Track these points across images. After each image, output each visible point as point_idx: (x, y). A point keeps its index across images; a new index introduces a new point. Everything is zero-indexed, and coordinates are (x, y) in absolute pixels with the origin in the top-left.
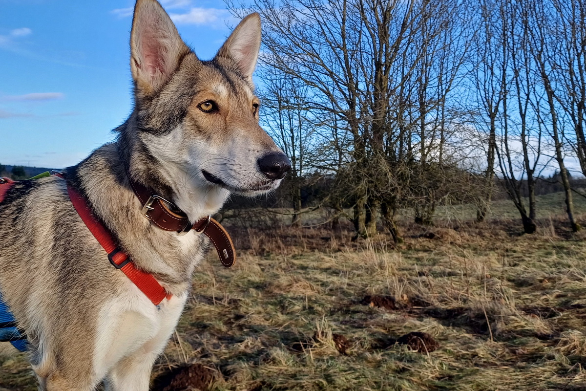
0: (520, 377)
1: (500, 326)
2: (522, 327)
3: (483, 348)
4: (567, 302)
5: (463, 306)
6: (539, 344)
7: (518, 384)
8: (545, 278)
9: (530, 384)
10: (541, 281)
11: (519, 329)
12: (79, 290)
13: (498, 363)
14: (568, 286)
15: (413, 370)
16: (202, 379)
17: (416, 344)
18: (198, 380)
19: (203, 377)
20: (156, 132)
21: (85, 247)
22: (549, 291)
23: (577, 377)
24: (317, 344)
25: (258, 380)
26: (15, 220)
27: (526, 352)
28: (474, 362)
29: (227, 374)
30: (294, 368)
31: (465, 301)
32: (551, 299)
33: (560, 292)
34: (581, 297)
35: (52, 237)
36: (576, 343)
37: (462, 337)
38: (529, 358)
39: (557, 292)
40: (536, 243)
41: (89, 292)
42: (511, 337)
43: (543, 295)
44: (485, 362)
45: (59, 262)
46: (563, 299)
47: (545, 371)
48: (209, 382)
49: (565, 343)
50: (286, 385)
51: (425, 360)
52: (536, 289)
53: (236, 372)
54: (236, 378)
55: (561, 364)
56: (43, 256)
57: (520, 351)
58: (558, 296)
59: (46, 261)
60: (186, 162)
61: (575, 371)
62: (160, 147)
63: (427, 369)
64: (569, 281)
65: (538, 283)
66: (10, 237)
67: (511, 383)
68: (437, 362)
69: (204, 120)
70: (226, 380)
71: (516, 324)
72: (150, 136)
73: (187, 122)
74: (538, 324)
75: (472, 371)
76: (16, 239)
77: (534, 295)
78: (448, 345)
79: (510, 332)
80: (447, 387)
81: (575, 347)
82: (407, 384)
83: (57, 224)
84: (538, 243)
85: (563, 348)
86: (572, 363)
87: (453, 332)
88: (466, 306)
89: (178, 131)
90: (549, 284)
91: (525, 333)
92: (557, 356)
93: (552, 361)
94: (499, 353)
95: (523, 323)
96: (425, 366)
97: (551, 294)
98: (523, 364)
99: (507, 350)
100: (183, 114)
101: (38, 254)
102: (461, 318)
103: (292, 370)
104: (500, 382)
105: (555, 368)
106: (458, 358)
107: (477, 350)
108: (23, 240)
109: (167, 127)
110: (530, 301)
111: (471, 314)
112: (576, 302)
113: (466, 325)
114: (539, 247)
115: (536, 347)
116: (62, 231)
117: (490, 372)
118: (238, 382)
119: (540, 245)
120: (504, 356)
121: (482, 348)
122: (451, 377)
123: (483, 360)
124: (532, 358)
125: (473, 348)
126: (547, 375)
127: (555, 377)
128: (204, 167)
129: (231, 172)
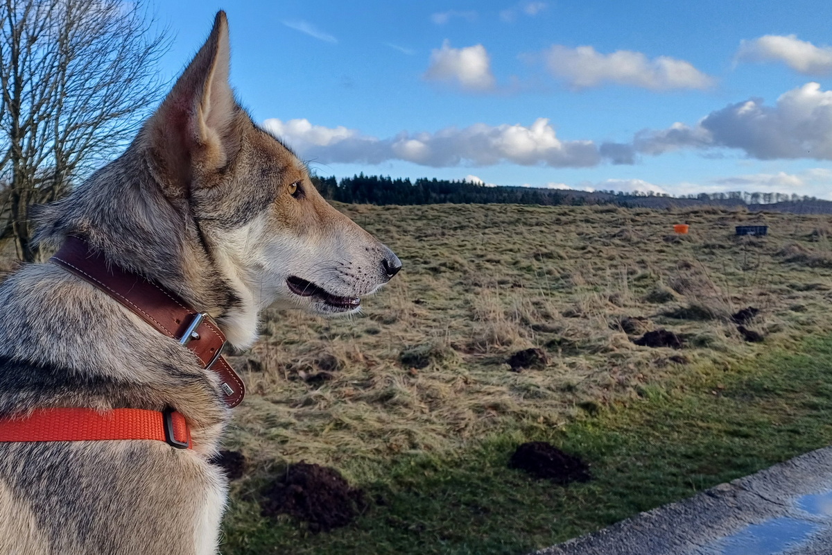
69: (296, 207)
89: (257, 224)
100: (270, 198)
109: (242, 215)
128: (293, 273)
129: (348, 278)
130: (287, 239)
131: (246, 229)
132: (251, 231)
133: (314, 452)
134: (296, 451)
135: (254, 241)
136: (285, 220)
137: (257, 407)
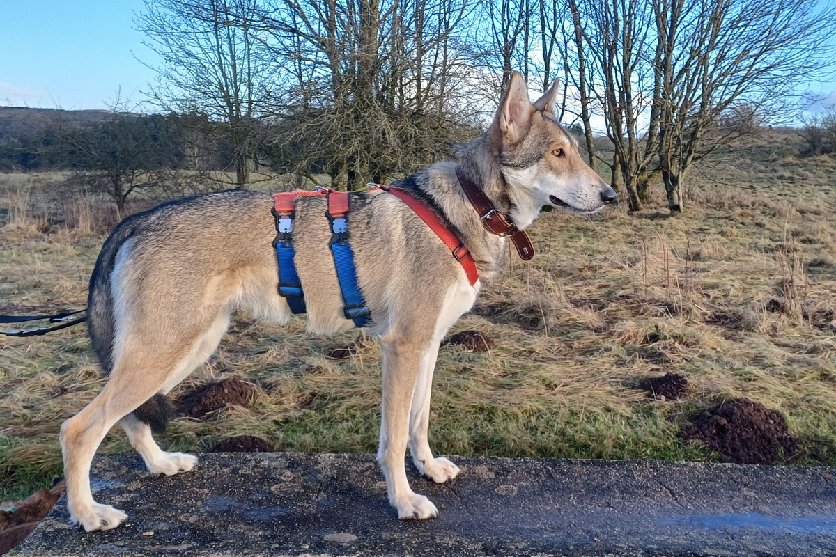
0: (582, 370)
1: (552, 320)
2: (574, 320)
3: (539, 342)
4: (611, 293)
5: (505, 300)
6: (594, 336)
7: (581, 377)
8: (586, 266)
9: (592, 376)
10: (581, 270)
11: (571, 322)
12: (431, 278)
13: (556, 358)
14: (610, 275)
15: (475, 369)
16: (241, 395)
17: (470, 343)
18: (237, 396)
19: (242, 392)
20: (514, 167)
21: (435, 247)
22: (591, 281)
23: (635, 367)
24: (362, 350)
25: (307, 392)
26: (368, 223)
27: (581, 346)
28: (533, 359)
29: (268, 387)
30: (343, 377)
31: (507, 295)
32: (594, 290)
33: (603, 282)
34: (624, 287)
35: (403, 237)
36: (631, 334)
37: (515, 334)
38: (586, 352)
39: (598, 282)
40: (556, 223)
41: (439, 280)
42: (565, 330)
43: (586, 285)
44: (543, 358)
45: (413, 256)
46: (606, 290)
47: (604, 363)
48: (250, 397)
49: (620, 335)
50: (342, 394)
51: (486, 359)
52: (575, 279)
53: (279, 384)
54: (280, 391)
55: (618, 356)
56: (398, 252)
57: (576, 345)
58: (601, 287)
59: (401, 256)
60: (536, 189)
61: (633, 361)
62: (518, 177)
63: (489, 368)
64: (610, 269)
65: (578, 273)
66: (367, 237)
67: (573, 376)
68: (498, 359)
69: (556, 162)
70: (269, 394)
71: (568, 318)
72: (510, 170)
73: (542, 162)
74: (590, 317)
75: (534, 367)
76: (372, 238)
77: (575, 287)
78: (503, 343)
79: (562, 326)
80: (514, 384)
81: (629, 338)
82: (473, 384)
83: (407, 228)
84: (559, 224)
85: (618, 340)
86: (629, 355)
87: (503, 329)
88: (508, 301)
89: (534, 169)
90: (589, 273)
91: (577, 326)
92: (614, 348)
93: (610, 353)
94: (556, 348)
95: (575, 316)
96: (486, 365)
97: (593, 285)
98: (582, 358)
99: (563, 345)
100: (540, 157)
101: (394, 250)
102: (507, 314)
103: (342, 379)
104: (564, 375)
105: (613, 359)
106: (517, 355)
107: (534, 346)
108: (379, 239)
109: (525, 164)
110: (572, 293)
111: (518, 309)
112: (621, 292)
113: (514, 321)
114: (562, 229)
115: (591, 341)
116: (413, 233)
117: (553, 366)
118: (282, 396)
119: (561, 227)
120: (561, 351)
121: (538, 344)
122: (514, 374)
123: (541, 356)
124: (590, 351)
125: (529, 344)
126: (607, 366)
127: (614, 368)
128: (552, 194)
129: (579, 199)
130: (551, 176)
131: (527, 170)
132: (530, 171)
133: (773, 394)
134: (753, 389)
135: (532, 176)
136: (550, 168)
137: (754, 345)
